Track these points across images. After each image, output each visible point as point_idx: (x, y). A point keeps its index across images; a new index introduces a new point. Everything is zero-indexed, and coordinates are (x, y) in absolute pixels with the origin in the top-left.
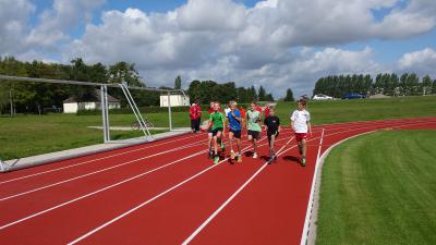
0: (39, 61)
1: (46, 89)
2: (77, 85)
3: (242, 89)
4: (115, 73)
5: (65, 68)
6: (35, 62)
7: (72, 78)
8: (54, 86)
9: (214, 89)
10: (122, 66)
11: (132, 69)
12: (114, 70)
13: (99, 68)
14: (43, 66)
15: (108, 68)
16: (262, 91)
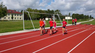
0: (41, 10)
1: (42, 15)
2: (48, 15)
3: (85, 16)
4: (56, 12)
5: (46, 11)
6: (40, 10)
7: (47, 13)
8: (44, 15)
9: (78, 15)
10: (57, 10)
11: (59, 11)
12: (56, 11)
13: (53, 11)
14: (42, 11)
15: (54, 11)
16: (91, 16)
